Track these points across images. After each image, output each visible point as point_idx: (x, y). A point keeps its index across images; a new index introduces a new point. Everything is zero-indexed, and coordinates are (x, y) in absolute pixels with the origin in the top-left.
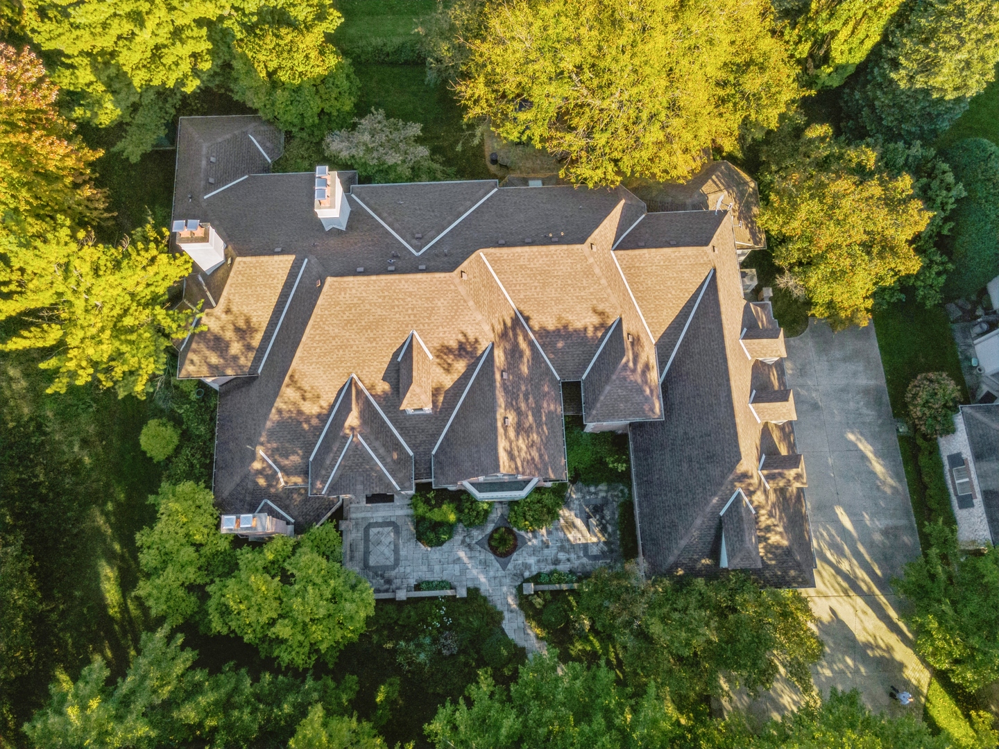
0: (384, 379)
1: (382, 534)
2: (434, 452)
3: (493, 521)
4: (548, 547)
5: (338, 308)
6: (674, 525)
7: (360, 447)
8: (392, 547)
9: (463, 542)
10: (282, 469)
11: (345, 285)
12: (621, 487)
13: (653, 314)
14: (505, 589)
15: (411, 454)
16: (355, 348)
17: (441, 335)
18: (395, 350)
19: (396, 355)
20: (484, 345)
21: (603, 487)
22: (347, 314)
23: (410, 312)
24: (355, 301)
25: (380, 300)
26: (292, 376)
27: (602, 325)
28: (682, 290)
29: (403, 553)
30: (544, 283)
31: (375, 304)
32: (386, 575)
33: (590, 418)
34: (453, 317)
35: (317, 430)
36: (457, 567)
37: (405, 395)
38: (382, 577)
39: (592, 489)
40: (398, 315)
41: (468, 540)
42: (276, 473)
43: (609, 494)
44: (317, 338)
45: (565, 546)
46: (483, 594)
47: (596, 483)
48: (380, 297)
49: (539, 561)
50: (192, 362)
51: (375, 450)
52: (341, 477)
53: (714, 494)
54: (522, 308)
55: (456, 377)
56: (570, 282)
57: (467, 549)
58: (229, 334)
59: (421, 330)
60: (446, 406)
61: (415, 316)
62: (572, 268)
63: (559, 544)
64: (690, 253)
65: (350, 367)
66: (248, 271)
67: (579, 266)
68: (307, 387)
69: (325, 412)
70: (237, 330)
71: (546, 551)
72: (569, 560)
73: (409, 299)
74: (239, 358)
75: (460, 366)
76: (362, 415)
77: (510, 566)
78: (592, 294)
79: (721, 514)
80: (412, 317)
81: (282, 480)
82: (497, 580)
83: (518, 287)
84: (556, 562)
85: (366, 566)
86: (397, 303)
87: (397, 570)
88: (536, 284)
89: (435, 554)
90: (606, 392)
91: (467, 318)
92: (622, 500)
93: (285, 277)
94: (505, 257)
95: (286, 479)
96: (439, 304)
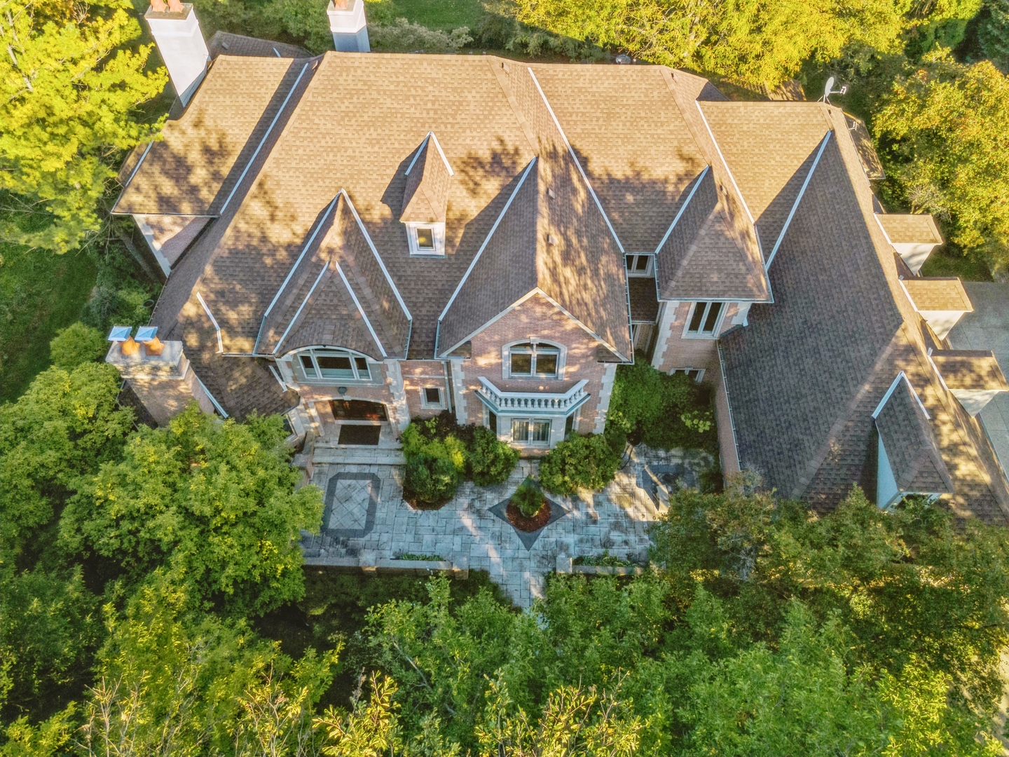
0: (384, 200)
1: (355, 488)
2: (441, 318)
3: (516, 483)
4: (595, 522)
5: (335, 95)
6: (797, 445)
7: (336, 281)
8: (366, 505)
9: (471, 506)
10: (224, 323)
11: (349, 64)
12: (704, 454)
13: (750, 185)
14: (527, 575)
15: (410, 317)
16: (350, 152)
17: (468, 141)
18: (403, 158)
19: (404, 165)
20: (526, 159)
21: (676, 451)
22: (347, 103)
23: (429, 105)
24: (359, 86)
25: (392, 87)
26: (261, 185)
27: (687, 174)
28: (788, 156)
29: (380, 514)
30: (608, 114)
31: (385, 92)
32: (351, 543)
33: (667, 293)
34: (486, 117)
35: (284, 268)
36: (458, 540)
37: (408, 202)
38: (345, 544)
39: (662, 453)
40: (412, 110)
41: (477, 504)
42: (213, 330)
43: (687, 461)
44: (302, 134)
45: (623, 523)
46: (493, 581)
47: (667, 444)
48: (392, 83)
49: (581, 541)
50: (138, 189)
51: (357, 289)
52: (303, 325)
53: (864, 380)
54: (578, 146)
55: (484, 202)
56: (643, 114)
57: (474, 516)
58: (195, 156)
59: (442, 133)
60: (466, 248)
61: (436, 113)
62: (646, 96)
63: (612, 520)
64: (798, 110)
65: (339, 179)
66: (231, 74)
67: (655, 93)
68: (279, 202)
69: (298, 241)
70: (207, 150)
71: (592, 529)
72: (626, 543)
73: (431, 88)
74: (199, 190)
75: (492, 187)
76: (345, 233)
77: (537, 544)
78: (672, 132)
79: (875, 415)
80: (432, 113)
81: (220, 344)
82: (516, 563)
83: (574, 117)
84: (608, 544)
85: (324, 529)
86: (413, 92)
87: (367, 537)
88: (599, 115)
89: (428, 519)
90: (691, 253)
91: (505, 120)
92: (705, 470)
93: (276, 86)
94: (560, 76)
95: (227, 342)
96: (470, 98)
